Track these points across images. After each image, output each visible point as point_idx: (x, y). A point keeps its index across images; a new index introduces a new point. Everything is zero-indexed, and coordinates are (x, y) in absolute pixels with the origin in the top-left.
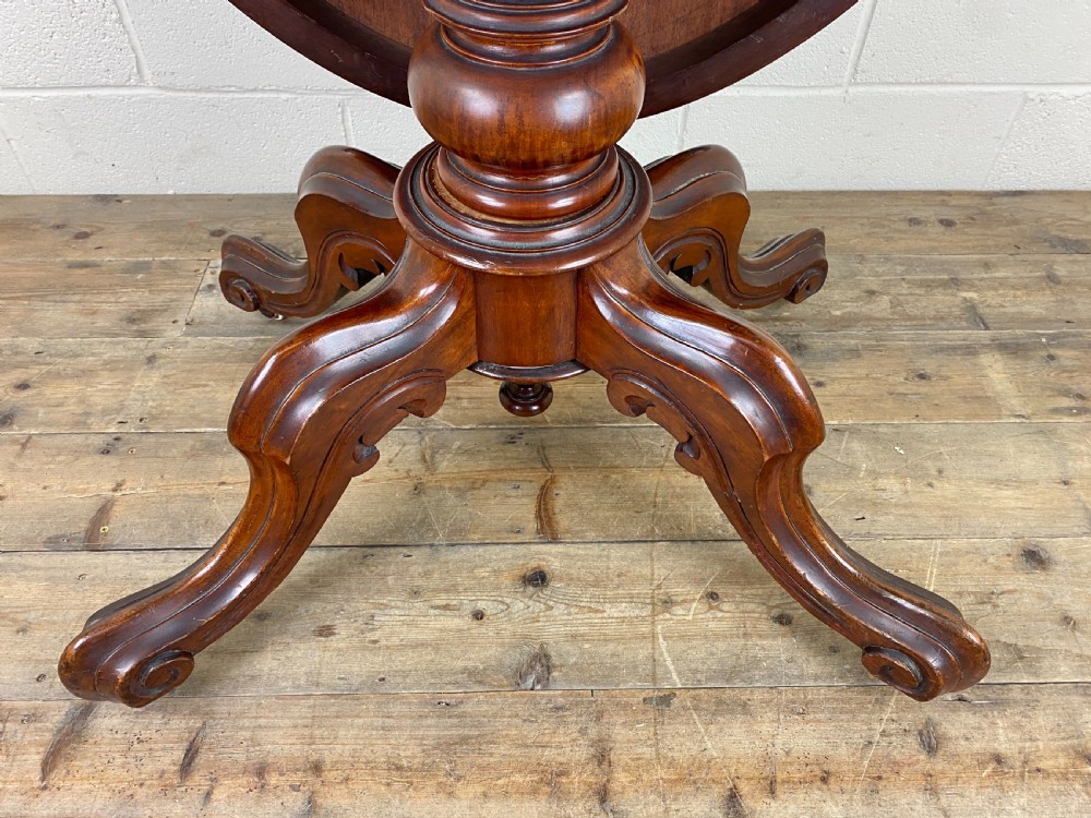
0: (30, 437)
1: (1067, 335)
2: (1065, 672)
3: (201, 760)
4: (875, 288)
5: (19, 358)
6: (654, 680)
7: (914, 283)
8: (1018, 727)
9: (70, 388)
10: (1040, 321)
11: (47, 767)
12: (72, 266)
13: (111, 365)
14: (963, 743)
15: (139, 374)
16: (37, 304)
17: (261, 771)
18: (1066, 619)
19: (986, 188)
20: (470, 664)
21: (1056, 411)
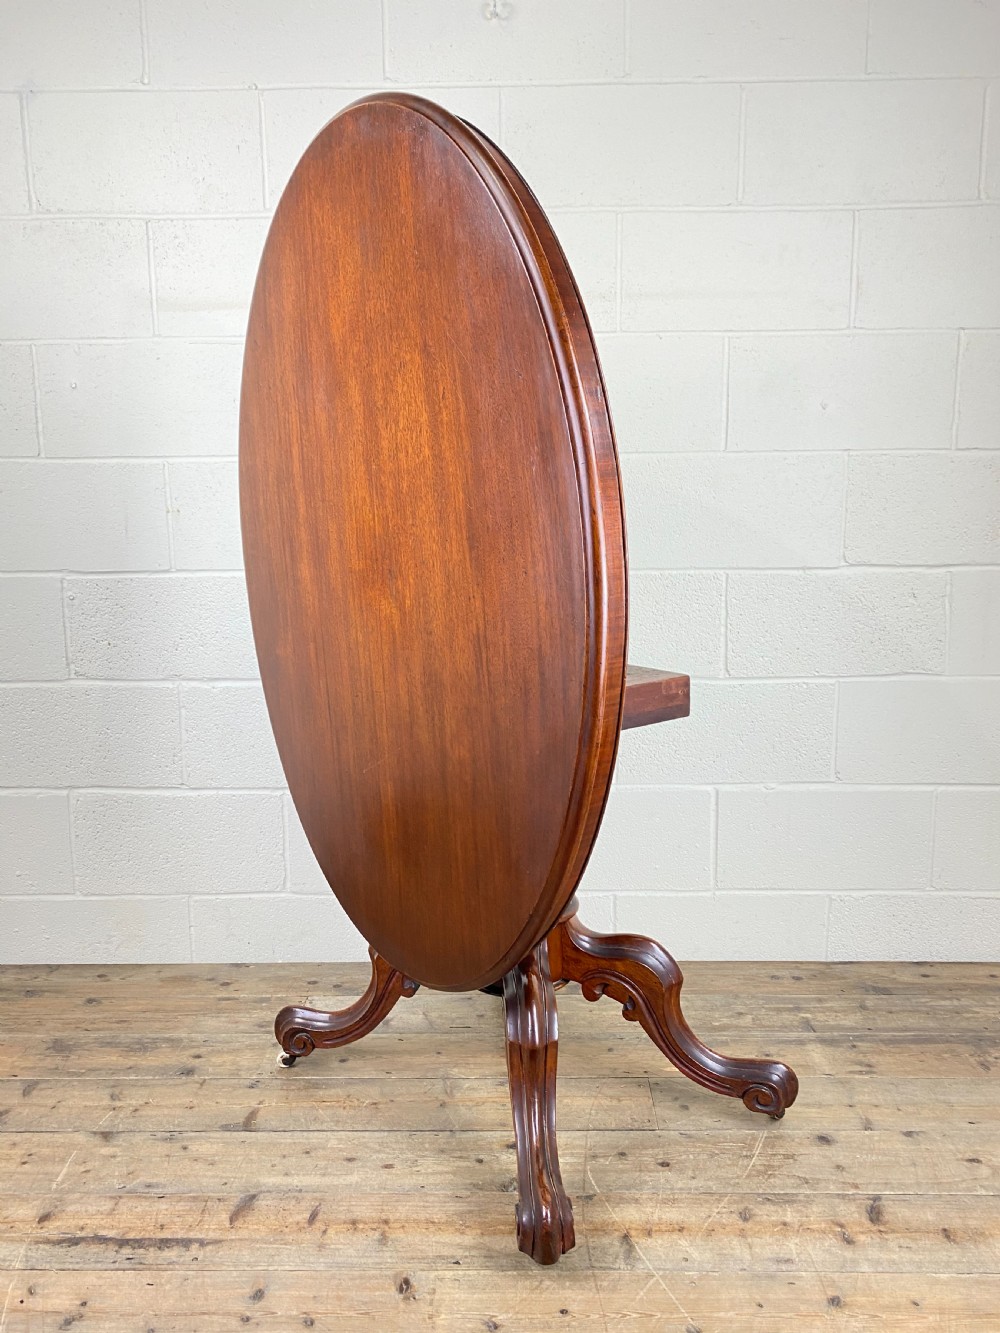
0: (205, 1080)
1: (867, 1036)
2: (833, 1189)
3: (320, 1217)
4: (742, 1011)
5: (194, 1044)
6: (584, 1189)
7: (770, 1009)
8: (798, 1211)
9: (228, 1058)
10: (852, 1029)
11: (232, 1221)
12: (220, 999)
13: (251, 1047)
14: (765, 1217)
15: (269, 1051)
16: (202, 1018)
17: (354, 1223)
18: (838, 1167)
19: (829, 960)
20: (474, 1182)
21: (851, 1072)
